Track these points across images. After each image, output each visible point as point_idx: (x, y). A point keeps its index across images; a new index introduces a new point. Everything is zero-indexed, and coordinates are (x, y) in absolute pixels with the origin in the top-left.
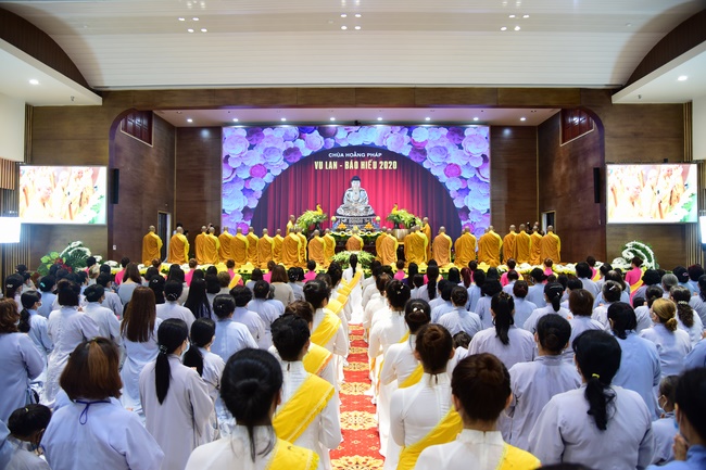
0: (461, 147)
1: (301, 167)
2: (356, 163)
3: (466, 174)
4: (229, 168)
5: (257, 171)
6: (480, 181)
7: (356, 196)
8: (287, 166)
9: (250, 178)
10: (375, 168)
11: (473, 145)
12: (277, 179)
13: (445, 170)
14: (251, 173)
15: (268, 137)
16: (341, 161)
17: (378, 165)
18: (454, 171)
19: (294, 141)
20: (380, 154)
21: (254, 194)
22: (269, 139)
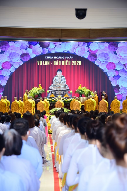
0: (115, 53)
1: (30, 64)
2: (60, 62)
3: (118, 68)
6: (125, 71)
7: (59, 79)
8: (22, 63)
9: (2, 69)
10: (69, 64)
11: (123, 52)
12: (17, 70)
13: (107, 66)
14: (2, 66)
15: (12, 46)
16: (52, 61)
17: (71, 63)
18: (111, 66)
19: (26, 49)
20: (72, 57)
21: (4, 78)
22: (12, 48)
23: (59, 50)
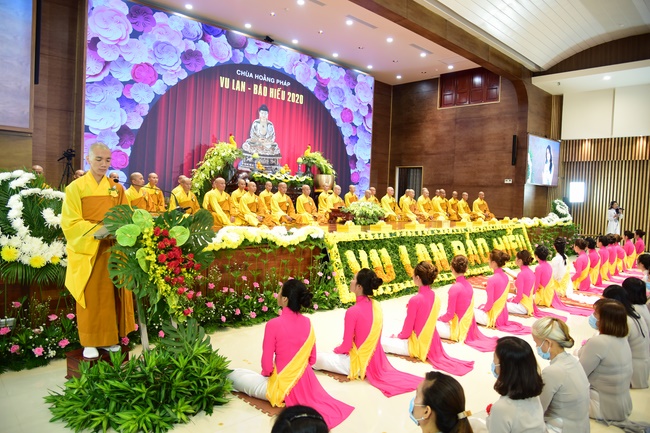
0: (354, 94)
1: (201, 80)
3: (356, 121)
4: (99, 59)
5: (143, 74)
6: (365, 131)
8: (184, 75)
9: (131, 82)
10: (283, 98)
11: (362, 93)
12: (170, 90)
13: (342, 114)
14: (133, 74)
15: (162, 25)
16: (250, 82)
17: (287, 96)
18: (348, 116)
19: (196, 42)
20: (289, 84)
21: (137, 109)
22: (161, 29)
23: (267, 63)
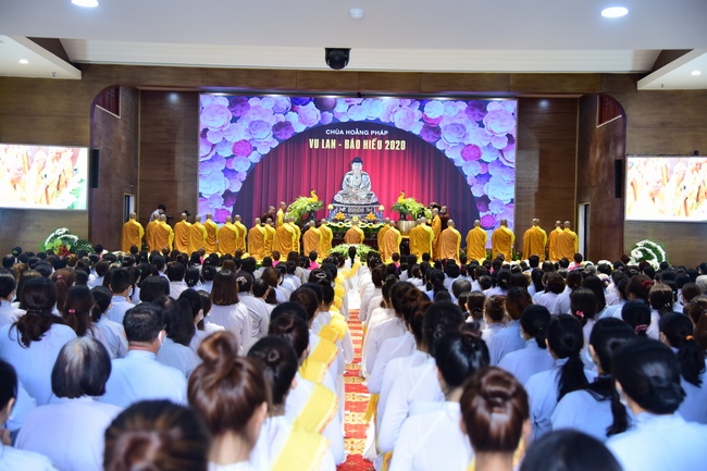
0: (481, 125)
1: (293, 145)
2: (358, 141)
3: (487, 157)
4: (208, 143)
5: (242, 149)
6: (503, 166)
7: (357, 181)
8: (276, 144)
9: (232, 157)
10: (380, 147)
11: (497, 122)
12: (264, 158)
13: (462, 152)
14: (234, 151)
15: (255, 108)
16: (340, 139)
17: (384, 145)
18: (472, 153)
19: (285, 114)
20: (386, 132)
21: (237, 176)
22: (255, 111)
23: (358, 117)
